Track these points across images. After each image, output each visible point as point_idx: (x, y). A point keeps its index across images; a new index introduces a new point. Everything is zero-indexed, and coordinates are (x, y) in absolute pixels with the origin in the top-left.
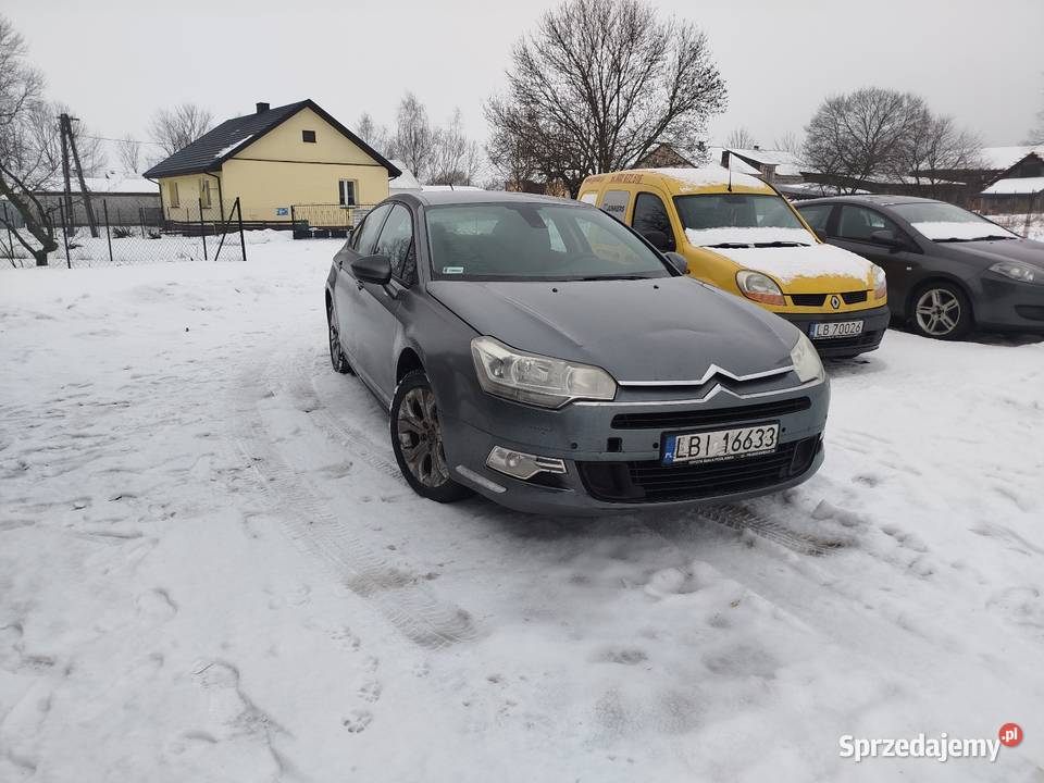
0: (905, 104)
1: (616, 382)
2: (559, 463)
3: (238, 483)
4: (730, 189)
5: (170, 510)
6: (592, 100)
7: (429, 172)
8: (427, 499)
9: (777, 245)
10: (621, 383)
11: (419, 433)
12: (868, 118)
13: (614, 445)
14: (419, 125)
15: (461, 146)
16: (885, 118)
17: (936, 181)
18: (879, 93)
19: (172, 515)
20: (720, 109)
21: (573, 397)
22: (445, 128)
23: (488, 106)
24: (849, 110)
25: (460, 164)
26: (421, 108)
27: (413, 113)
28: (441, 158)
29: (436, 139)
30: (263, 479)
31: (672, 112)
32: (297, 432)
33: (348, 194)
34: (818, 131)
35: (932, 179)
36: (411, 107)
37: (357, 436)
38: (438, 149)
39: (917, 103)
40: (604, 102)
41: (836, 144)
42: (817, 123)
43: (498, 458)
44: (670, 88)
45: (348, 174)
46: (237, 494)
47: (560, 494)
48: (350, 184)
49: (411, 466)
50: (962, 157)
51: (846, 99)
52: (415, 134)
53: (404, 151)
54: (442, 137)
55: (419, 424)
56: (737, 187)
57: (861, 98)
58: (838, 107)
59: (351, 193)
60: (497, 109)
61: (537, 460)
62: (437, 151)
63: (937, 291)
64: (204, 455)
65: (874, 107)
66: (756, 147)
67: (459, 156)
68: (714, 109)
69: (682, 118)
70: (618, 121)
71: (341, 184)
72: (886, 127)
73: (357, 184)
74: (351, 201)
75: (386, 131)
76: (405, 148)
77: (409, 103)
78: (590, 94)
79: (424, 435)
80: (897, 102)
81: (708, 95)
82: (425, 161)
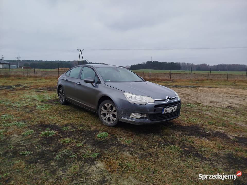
10: (155, 99)
21: (147, 103)
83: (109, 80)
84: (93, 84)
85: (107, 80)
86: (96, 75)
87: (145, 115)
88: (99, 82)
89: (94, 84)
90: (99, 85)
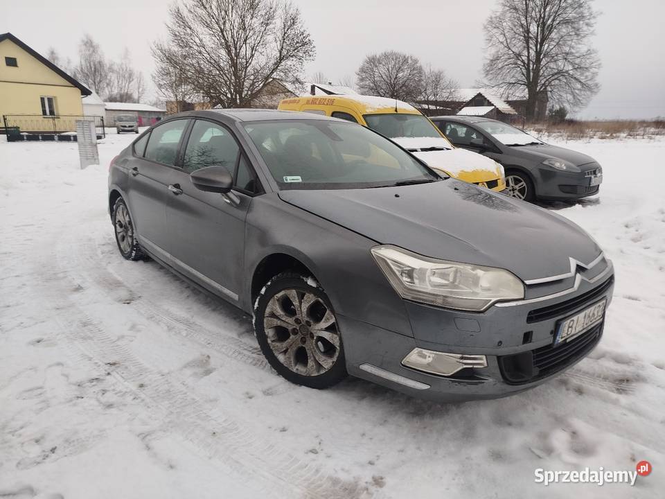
0: (410, 61)
1: (523, 282)
2: (481, 359)
3: (110, 397)
4: (396, 111)
5: (48, 445)
6: (228, 48)
7: (108, 93)
8: (303, 387)
9: (433, 149)
10: (528, 282)
11: (290, 328)
12: (390, 69)
13: (527, 337)
14: (96, 58)
15: (130, 75)
16: (399, 70)
17: (438, 107)
18: (395, 54)
19: (53, 450)
20: (311, 58)
21: (494, 300)
22: (117, 61)
23: (153, 47)
24: (380, 64)
25: (130, 88)
26: (98, 46)
27: (91, 49)
28: (116, 84)
29: (111, 70)
30: (133, 387)
31: (281, 59)
32: (133, 327)
33: (49, 109)
34: (364, 75)
35: (436, 106)
36: (89, 44)
37: (188, 324)
38: (113, 77)
39: (416, 61)
40: (236, 49)
41: (374, 82)
42: (363, 70)
43: (419, 358)
44: (279, 43)
45: (48, 92)
46: (113, 411)
47: (480, 385)
48: (50, 100)
49: (281, 358)
50: (451, 93)
51: (378, 56)
52: (95, 65)
53: (86, 76)
54: (115, 67)
55: (291, 320)
56: (401, 109)
57: (386, 56)
58: (373, 61)
59: (51, 106)
60: (161, 50)
61: (462, 358)
62: (113, 78)
63: (512, 177)
64: (50, 366)
65: (393, 63)
66: (330, 83)
67: (130, 82)
68: (307, 58)
69: (288, 63)
70: (247, 62)
71: (42, 99)
72: (400, 75)
73: (56, 100)
74: (52, 113)
75: (71, 61)
76: (87, 75)
77: (87, 42)
78: (226, 44)
79: (294, 329)
80: (405, 60)
81: (304, 48)
82: (104, 84)
83: (298, 179)
84: (228, 193)
85: (289, 178)
86: (242, 153)
87: (482, 361)
88: (255, 188)
89: (233, 194)
90: (257, 199)
